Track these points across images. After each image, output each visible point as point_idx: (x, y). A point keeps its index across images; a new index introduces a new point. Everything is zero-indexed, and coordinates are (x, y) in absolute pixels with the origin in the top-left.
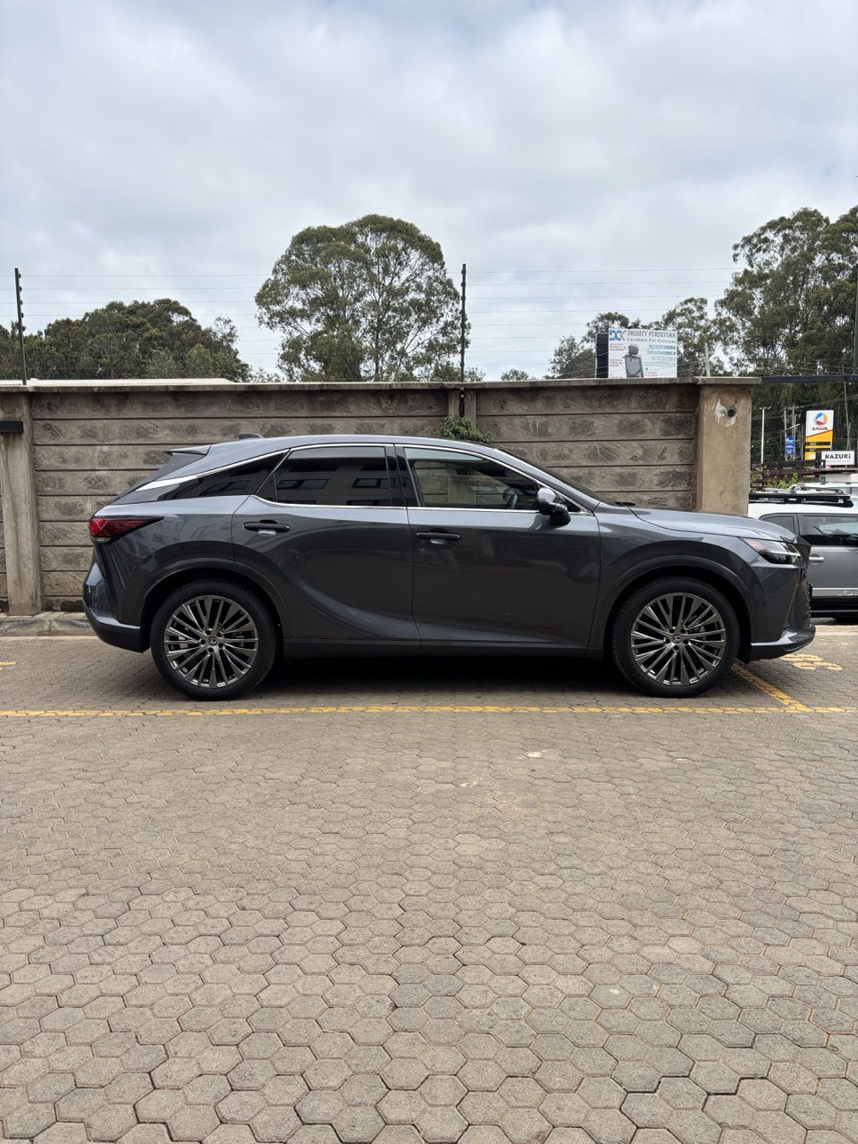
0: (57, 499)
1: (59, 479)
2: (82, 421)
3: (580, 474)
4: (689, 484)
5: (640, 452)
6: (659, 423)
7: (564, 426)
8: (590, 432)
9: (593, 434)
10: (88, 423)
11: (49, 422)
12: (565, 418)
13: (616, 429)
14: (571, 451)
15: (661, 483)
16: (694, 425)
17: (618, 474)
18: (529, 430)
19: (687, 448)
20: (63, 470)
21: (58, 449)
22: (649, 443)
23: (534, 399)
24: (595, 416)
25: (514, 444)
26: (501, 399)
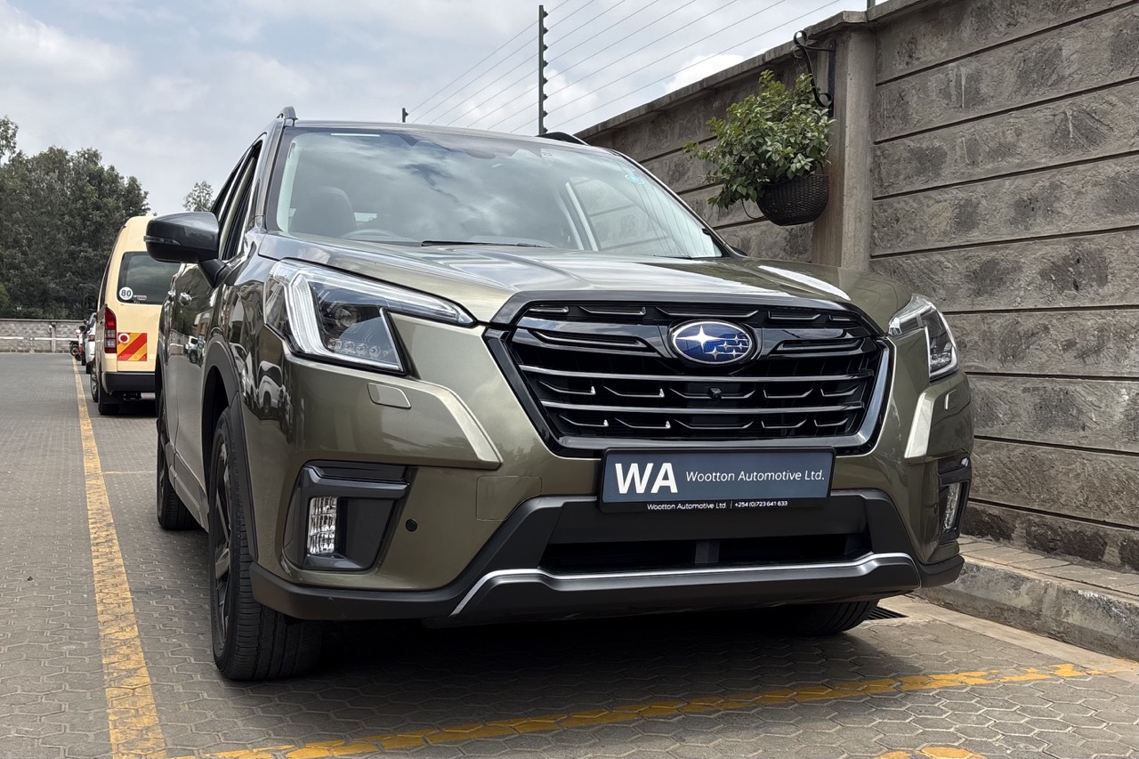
3: (1035, 190)
7: (1007, 73)
8: (1054, 77)
9: (1061, 78)
12: (1007, 52)
13: (1107, 55)
14: (1018, 133)
17: (1110, 179)
18: (949, 96)
23: (958, 21)
24: (1065, 29)
25: (927, 134)
26: (908, 38)
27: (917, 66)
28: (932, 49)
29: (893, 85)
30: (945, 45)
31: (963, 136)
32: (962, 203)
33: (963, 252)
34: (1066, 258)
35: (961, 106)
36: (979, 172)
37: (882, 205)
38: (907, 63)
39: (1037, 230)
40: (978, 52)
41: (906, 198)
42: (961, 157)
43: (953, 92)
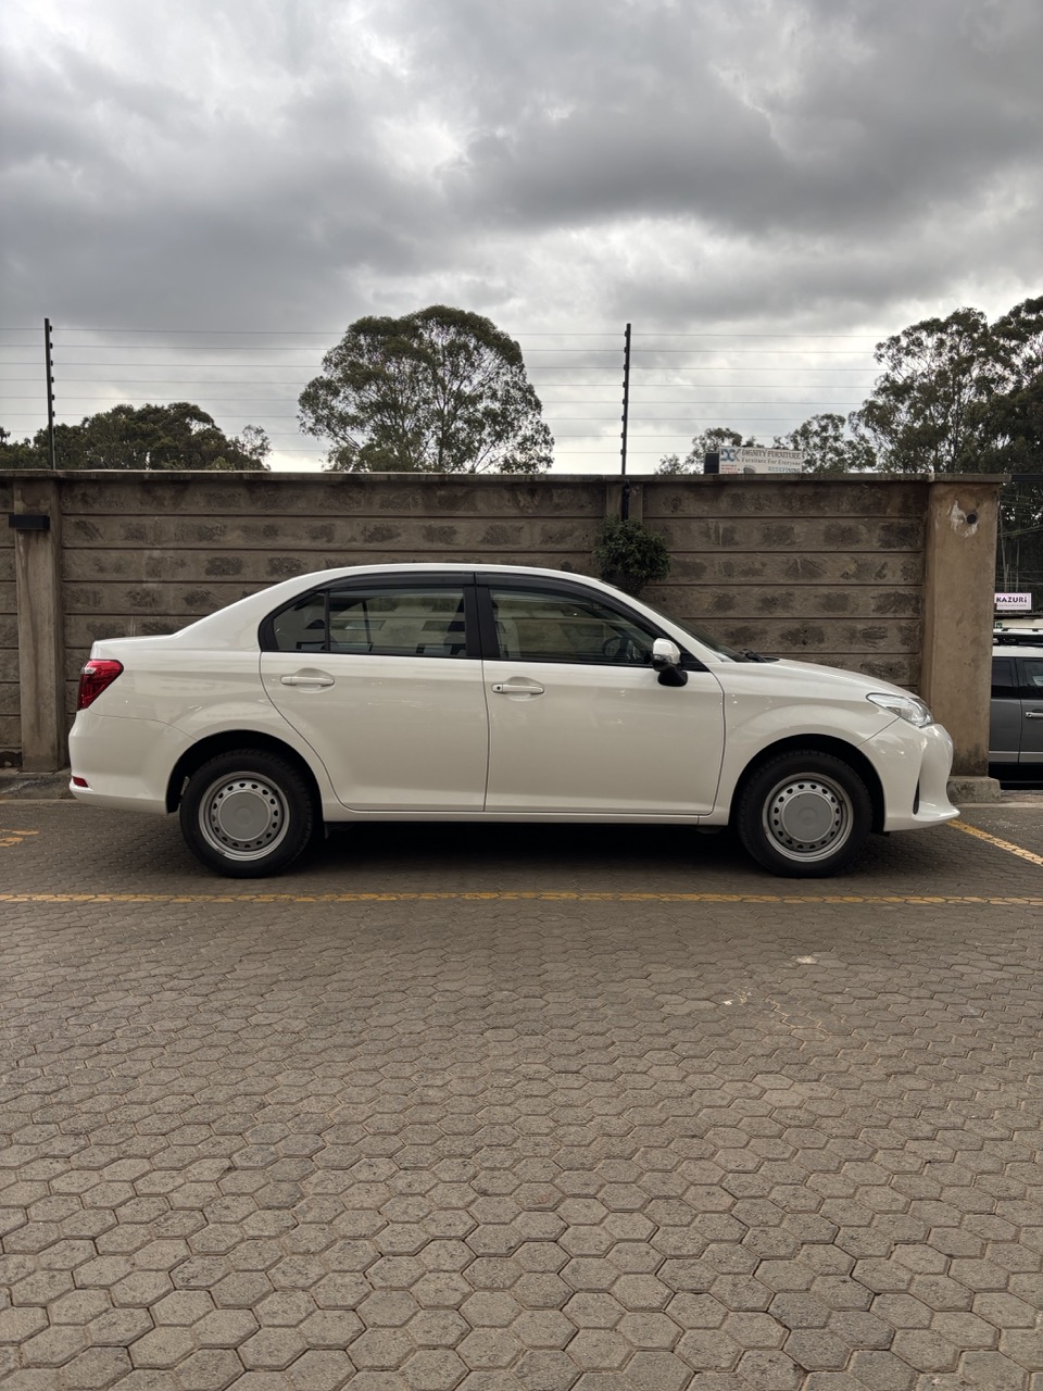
0: (90, 619)
1: (94, 592)
2: (126, 518)
3: (776, 595)
4: (916, 610)
5: (853, 568)
6: (878, 532)
7: (755, 533)
8: (789, 541)
9: (793, 543)
10: (135, 520)
11: (84, 518)
12: (757, 523)
13: (822, 538)
14: (764, 565)
15: (879, 609)
16: (922, 534)
17: (824, 595)
18: (709, 537)
19: (912, 563)
20: (99, 582)
21: (94, 553)
22: (864, 556)
23: (716, 497)
24: (796, 520)
25: (690, 555)
26: (674, 497)
27: (679, 514)
28: (692, 506)
29: (658, 521)
30: (706, 508)
31: (720, 560)
32: (721, 595)
33: (722, 622)
34: (798, 630)
35: (719, 543)
36: (734, 580)
39: (777, 615)
40: (732, 517)
42: (718, 570)
43: (713, 535)
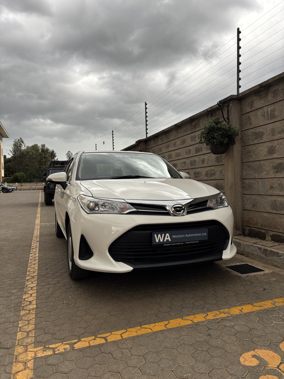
25: (258, 128)
26: (251, 101)
27: (254, 109)
30: (263, 102)
31: (270, 127)
32: (270, 147)
35: (269, 119)
36: (276, 137)
37: (244, 148)
38: (251, 108)
40: (274, 103)
41: (252, 146)
42: (269, 133)
43: (266, 115)
